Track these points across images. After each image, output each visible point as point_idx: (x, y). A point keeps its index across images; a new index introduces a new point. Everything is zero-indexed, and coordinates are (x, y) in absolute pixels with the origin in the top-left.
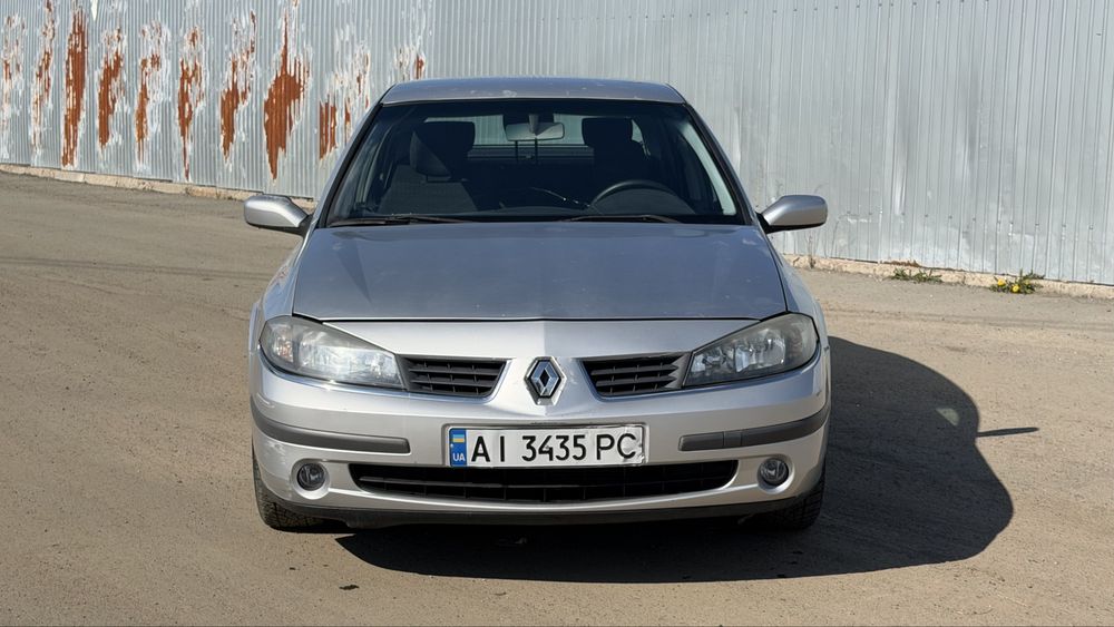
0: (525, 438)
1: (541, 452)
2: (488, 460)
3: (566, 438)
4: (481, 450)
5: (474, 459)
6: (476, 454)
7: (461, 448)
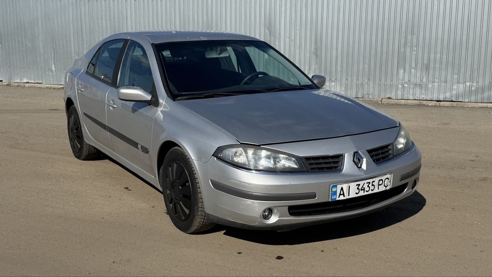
0: (357, 185)
1: (361, 190)
2: (344, 196)
3: (369, 183)
4: (342, 193)
5: (339, 197)
6: (340, 194)
7: (335, 193)
